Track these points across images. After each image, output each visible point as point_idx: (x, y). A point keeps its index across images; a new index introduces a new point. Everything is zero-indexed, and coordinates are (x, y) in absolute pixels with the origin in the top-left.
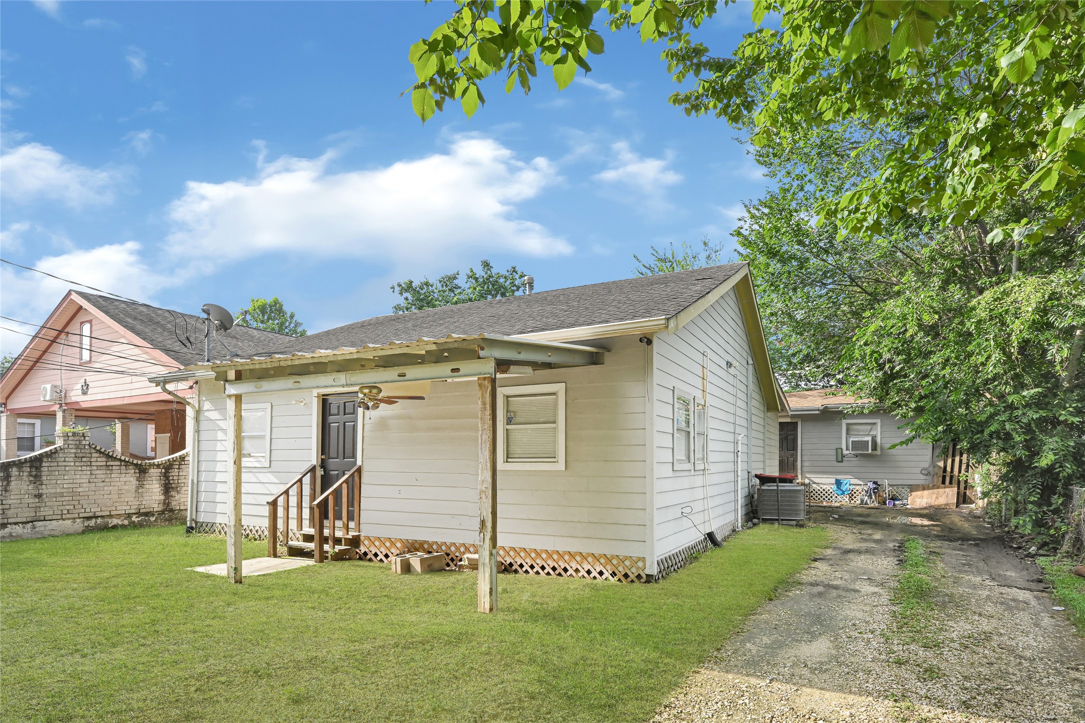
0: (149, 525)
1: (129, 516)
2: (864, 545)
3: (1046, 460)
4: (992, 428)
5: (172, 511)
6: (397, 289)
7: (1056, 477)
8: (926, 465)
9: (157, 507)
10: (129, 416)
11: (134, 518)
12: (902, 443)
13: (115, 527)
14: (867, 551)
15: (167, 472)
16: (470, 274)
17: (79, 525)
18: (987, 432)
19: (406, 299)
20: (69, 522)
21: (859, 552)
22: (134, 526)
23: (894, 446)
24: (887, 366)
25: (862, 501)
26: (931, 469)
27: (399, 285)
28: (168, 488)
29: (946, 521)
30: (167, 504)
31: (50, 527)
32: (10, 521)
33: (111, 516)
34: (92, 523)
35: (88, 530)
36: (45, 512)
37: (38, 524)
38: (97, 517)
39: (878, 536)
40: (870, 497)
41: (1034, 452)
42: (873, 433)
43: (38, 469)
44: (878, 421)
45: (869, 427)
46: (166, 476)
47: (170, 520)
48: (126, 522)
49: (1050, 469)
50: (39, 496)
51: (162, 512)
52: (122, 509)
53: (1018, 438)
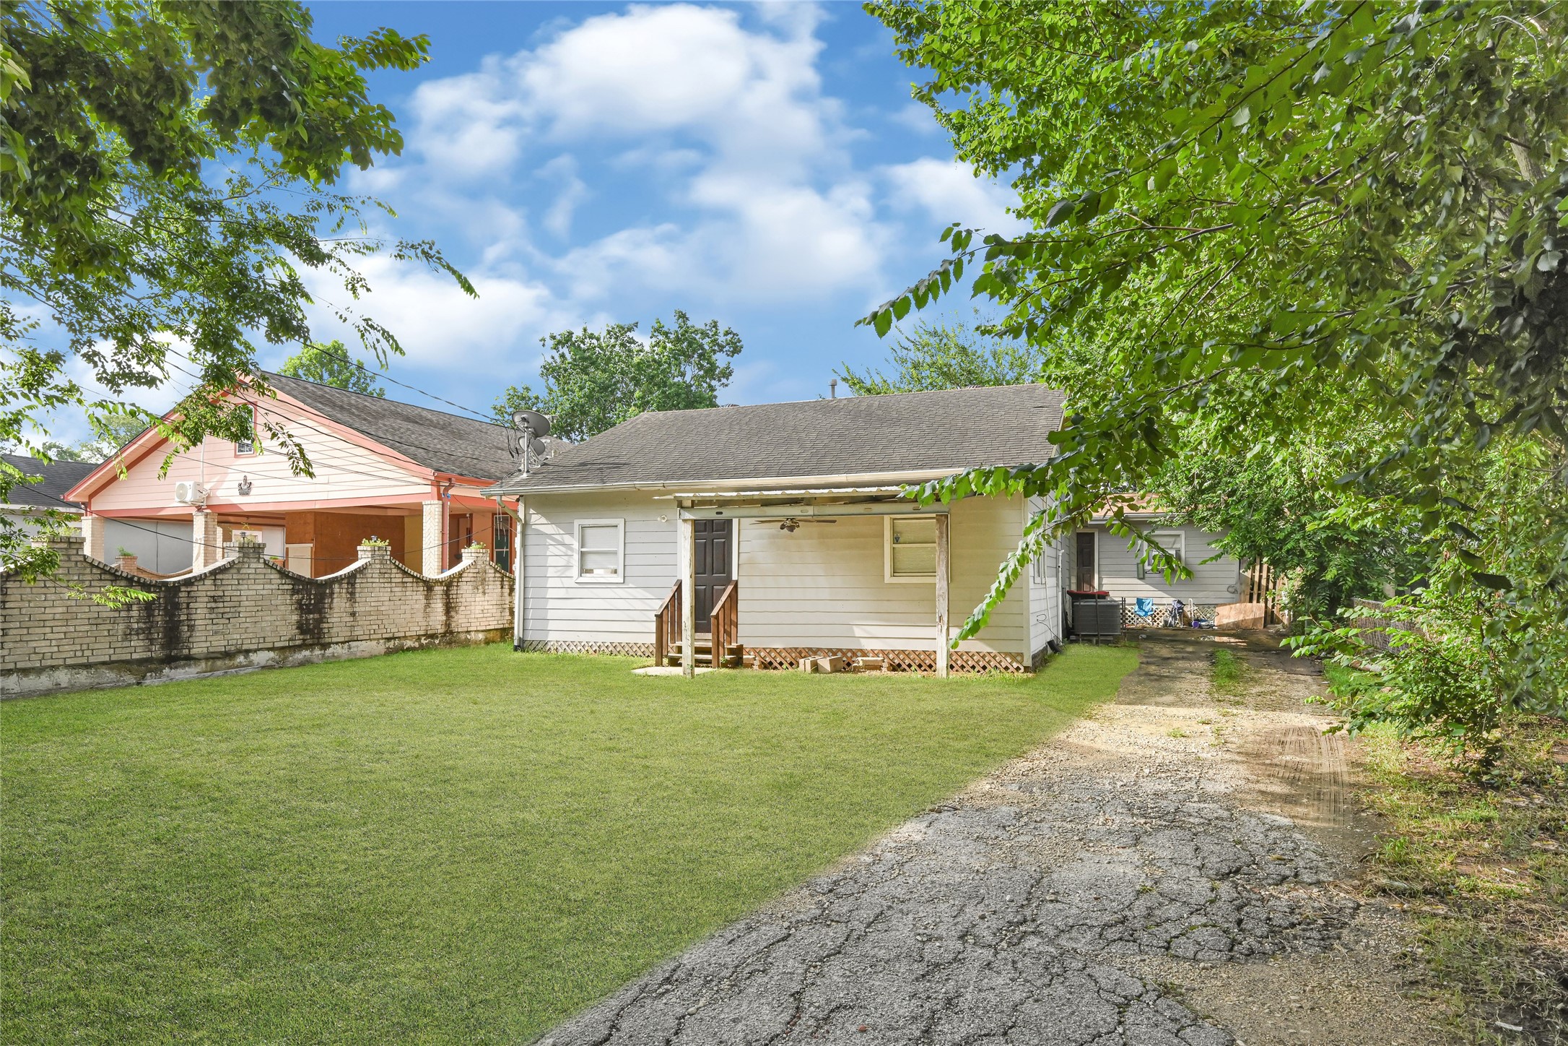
0: (436, 647)
1: (419, 637)
2: (1180, 655)
3: (1330, 575)
4: (1289, 546)
5: (452, 633)
6: (550, 343)
7: (1340, 589)
8: (1233, 582)
9: (441, 629)
10: (232, 519)
11: (423, 641)
12: (1212, 559)
13: (409, 649)
14: (1183, 658)
15: (448, 590)
16: (656, 326)
17: (380, 648)
18: (1285, 548)
19: (563, 356)
20: (374, 643)
21: (1178, 659)
22: (422, 647)
23: (1204, 562)
24: (1196, 482)
25: (1166, 622)
26: (1238, 586)
27: (553, 337)
28: (449, 608)
29: (1253, 638)
30: (448, 624)
31: (361, 648)
32: (334, 640)
33: (405, 637)
34: (391, 644)
35: (389, 652)
36: (358, 631)
37: (353, 644)
38: (394, 638)
39: (1190, 649)
40: (1174, 617)
41: (1323, 568)
42: (1177, 546)
43: (353, 585)
44: (1182, 533)
45: (1172, 540)
46: (447, 594)
47: (450, 643)
48: (417, 645)
49: (1335, 583)
50: (353, 614)
51: (444, 635)
52: (416, 629)
53: (1309, 555)
